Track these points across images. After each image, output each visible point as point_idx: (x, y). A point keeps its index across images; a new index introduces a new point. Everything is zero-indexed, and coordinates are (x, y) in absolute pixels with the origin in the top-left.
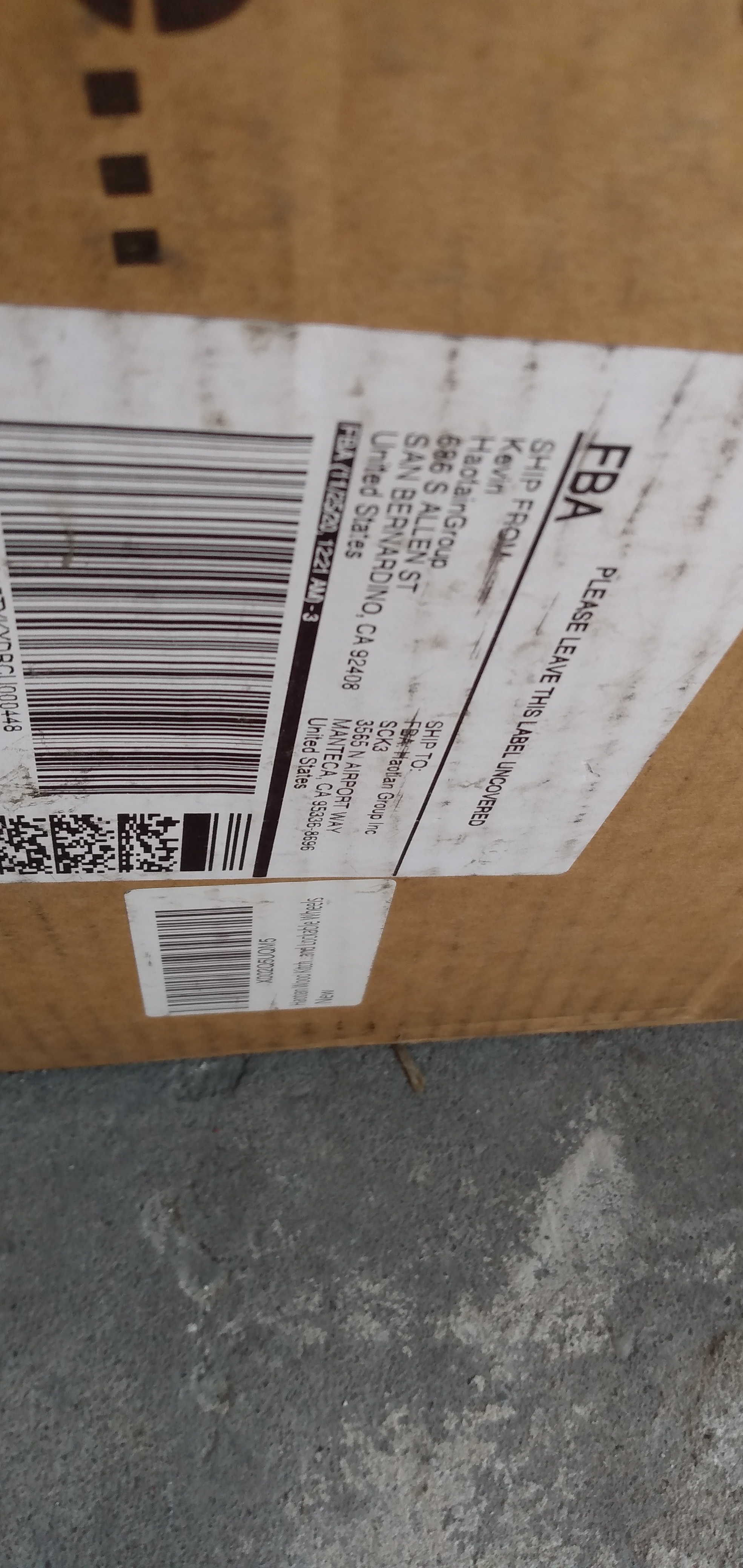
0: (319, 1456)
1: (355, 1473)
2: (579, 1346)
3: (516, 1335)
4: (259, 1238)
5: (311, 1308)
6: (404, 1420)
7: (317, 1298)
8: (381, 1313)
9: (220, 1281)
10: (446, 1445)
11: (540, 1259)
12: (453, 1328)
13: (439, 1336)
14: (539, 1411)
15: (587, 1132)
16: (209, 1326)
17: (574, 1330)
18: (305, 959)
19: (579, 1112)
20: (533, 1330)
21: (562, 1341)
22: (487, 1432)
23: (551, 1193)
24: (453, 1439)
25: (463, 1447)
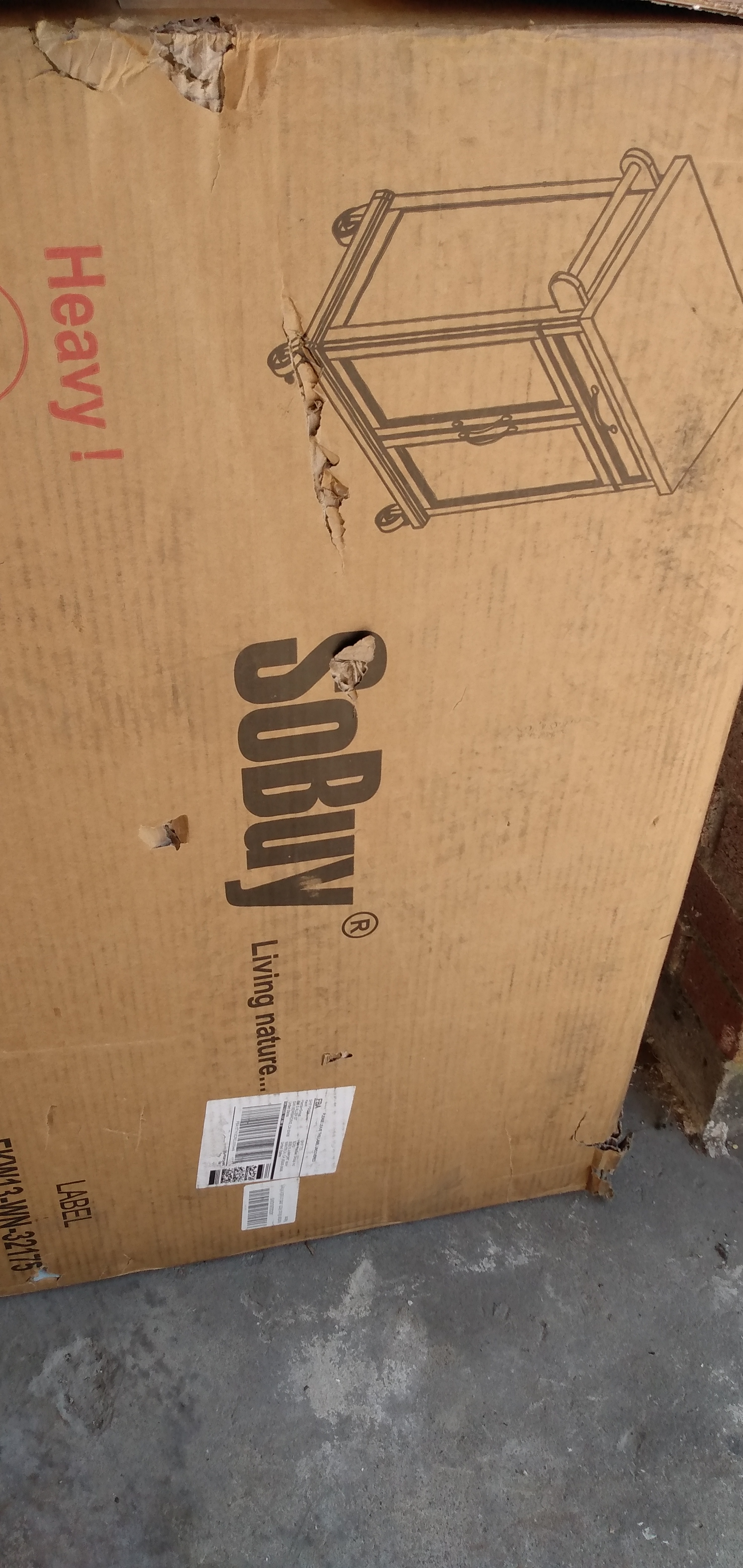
0: (296, 1350)
1: (306, 1352)
2: (363, 1315)
3: (345, 1314)
4: (274, 1299)
5: (290, 1315)
6: (317, 1339)
7: (291, 1312)
8: (309, 1313)
9: (265, 1311)
10: (329, 1343)
11: (351, 1294)
12: (329, 1315)
13: (325, 1317)
14: (353, 1332)
15: (362, 1260)
16: (263, 1322)
17: (361, 1310)
18: (281, 1205)
19: (360, 1257)
20: (350, 1312)
21: (358, 1314)
22: (340, 1338)
23: (353, 1277)
24: (330, 1341)
25: (333, 1343)
